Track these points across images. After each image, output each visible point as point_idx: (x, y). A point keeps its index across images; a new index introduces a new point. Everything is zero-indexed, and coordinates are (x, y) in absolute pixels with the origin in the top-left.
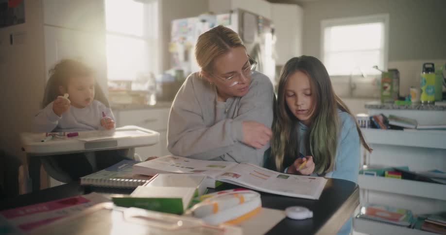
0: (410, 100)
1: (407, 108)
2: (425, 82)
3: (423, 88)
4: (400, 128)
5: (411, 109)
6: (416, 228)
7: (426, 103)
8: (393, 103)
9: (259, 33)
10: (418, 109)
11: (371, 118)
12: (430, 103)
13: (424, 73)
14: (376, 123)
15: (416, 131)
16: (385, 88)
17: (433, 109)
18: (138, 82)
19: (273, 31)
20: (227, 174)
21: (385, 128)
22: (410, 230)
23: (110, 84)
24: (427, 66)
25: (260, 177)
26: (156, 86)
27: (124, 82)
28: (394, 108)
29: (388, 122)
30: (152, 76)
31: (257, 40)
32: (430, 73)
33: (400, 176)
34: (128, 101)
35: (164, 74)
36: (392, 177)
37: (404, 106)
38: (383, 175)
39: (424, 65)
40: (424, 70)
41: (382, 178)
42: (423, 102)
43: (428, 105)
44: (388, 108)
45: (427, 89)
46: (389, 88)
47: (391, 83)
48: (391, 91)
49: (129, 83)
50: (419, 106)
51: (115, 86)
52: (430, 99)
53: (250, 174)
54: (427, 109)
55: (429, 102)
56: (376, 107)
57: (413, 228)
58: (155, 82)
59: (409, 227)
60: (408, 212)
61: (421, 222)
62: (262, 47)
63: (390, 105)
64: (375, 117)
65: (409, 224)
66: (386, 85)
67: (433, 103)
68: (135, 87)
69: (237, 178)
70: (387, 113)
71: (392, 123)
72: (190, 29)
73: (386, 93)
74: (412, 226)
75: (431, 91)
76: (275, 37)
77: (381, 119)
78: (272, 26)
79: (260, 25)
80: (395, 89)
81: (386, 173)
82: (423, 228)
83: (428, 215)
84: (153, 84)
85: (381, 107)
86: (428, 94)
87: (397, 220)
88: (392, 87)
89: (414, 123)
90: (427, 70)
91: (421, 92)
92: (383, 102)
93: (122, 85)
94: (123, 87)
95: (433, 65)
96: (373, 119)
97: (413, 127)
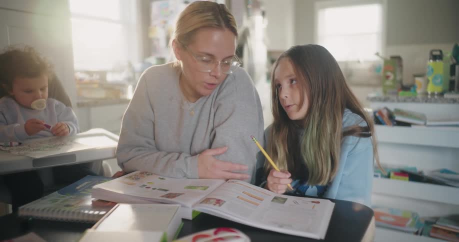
0: (415, 91)
1: (414, 100)
2: (432, 70)
3: (430, 78)
4: (408, 125)
5: (418, 102)
6: (425, 235)
7: (433, 94)
8: (397, 94)
9: (248, 16)
10: (426, 102)
11: (375, 113)
12: (438, 95)
13: (431, 61)
14: (380, 119)
15: (424, 128)
16: (388, 77)
17: (443, 102)
18: (113, 71)
19: (263, 14)
20: (207, 200)
21: (390, 125)
22: (418, 237)
23: (79, 75)
24: (435, 53)
25: (250, 202)
26: (134, 76)
27: (97, 73)
28: (399, 101)
29: (394, 117)
30: (130, 65)
31: (246, 23)
32: (437, 61)
33: (407, 178)
34: (101, 94)
35: (143, 62)
36: (398, 179)
37: (410, 98)
38: (389, 177)
39: (431, 52)
40: (432, 57)
41: (387, 180)
42: (429, 92)
43: (436, 97)
44: (393, 101)
45: (435, 78)
46: (392, 77)
47: (394, 72)
48: (394, 80)
49: (103, 74)
50: (427, 98)
51: (86, 78)
52: (438, 89)
53: (238, 197)
54: (436, 102)
55: (436, 93)
56: (379, 99)
57: (421, 234)
58: (134, 71)
59: (417, 233)
60: (414, 215)
61: (428, 227)
62: (251, 32)
63: (394, 97)
64: (380, 112)
65: (416, 230)
66: (389, 74)
67: (441, 94)
68: (110, 78)
69: (220, 206)
70: (392, 107)
71: (399, 118)
72: (172, 12)
73: (389, 83)
74: (420, 232)
75: (439, 80)
76: (266, 21)
77: (385, 113)
78: (263, 8)
79: (250, 6)
80: (398, 78)
81: (392, 174)
82: (432, 234)
83: (437, 219)
84: (131, 75)
85: (385, 100)
86: (435, 84)
87: (403, 225)
88: (395, 76)
89: (422, 118)
90: (435, 58)
91: (428, 81)
92: (385, 92)
93: (94, 75)
94: (96, 77)
95: (441, 51)
96: (377, 115)
97: (422, 123)
